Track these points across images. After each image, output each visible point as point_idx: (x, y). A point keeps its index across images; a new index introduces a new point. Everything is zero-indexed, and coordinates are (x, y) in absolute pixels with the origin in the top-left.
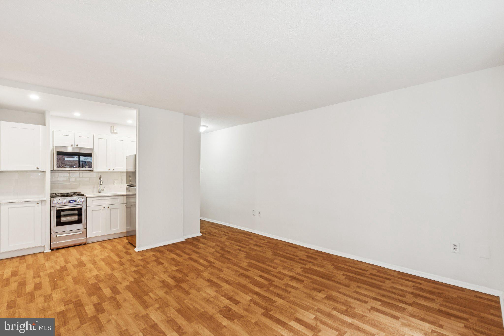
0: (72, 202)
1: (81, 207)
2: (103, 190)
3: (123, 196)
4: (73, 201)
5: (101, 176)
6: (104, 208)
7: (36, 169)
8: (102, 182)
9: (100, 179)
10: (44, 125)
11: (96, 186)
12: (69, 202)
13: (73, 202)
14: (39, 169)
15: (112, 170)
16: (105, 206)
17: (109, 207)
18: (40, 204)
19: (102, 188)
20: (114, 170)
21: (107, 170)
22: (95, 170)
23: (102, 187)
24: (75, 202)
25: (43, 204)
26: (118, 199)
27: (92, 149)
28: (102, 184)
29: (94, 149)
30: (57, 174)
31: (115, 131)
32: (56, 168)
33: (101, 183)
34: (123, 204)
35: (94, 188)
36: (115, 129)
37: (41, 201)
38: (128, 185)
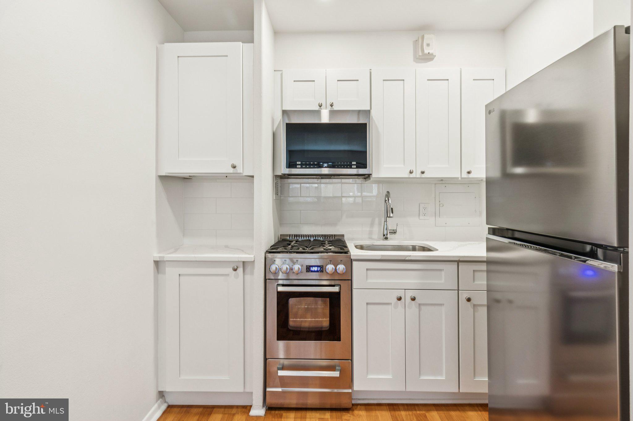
0: (314, 271)
1: (336, 289)
2: (394, 232)
3: (459, 262)
4: (318, 266)
5: (388, 192)
6: (400, 299)
7: (231, 170)
8: (392, 209)
9: (386, 201)
10: (252, 41)
11: (377, 220)
12: (309, 269)
13: (317, 271)
14: (239, 170)
15: (418, 175)
16: (401, 293)
17: (413, 299)
18: (240, 270)
19: (390, 228)
20: (423, 173)
21: (406, 175)
22: (374, 176)
23: (391, 224)
24: (322, 271)
25: (248, 269)
26: (443, 273)
27: (367, 113)
28: (391, 215)
29: (373, 113)
30: (294, 185)
31: (426, 51)
32: (283, 170)
33: (389, 211)
34: (458, 290)
35: (372, 224)
36: (428, 45)
37: (244, 262)
38: (493, 231)
